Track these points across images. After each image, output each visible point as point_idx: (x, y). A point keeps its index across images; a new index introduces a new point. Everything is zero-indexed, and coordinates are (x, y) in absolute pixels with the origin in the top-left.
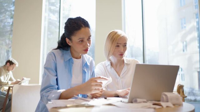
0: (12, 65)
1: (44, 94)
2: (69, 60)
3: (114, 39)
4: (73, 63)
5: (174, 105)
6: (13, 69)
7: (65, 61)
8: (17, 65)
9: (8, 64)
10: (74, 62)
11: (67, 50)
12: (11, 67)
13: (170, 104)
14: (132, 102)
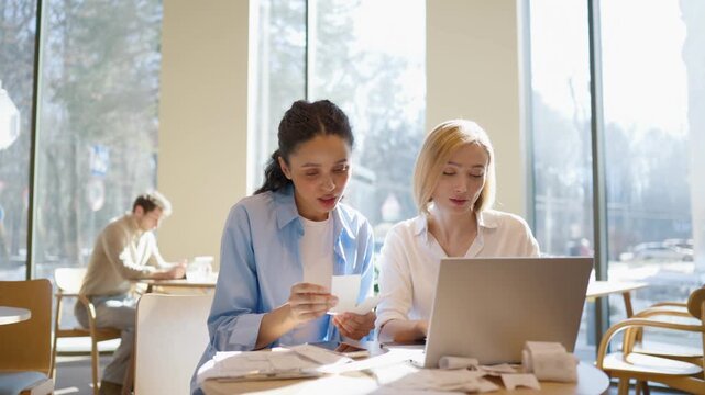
0: (150, 214)
1: (221, 328)
2: (292, 223)
3: (442, 149)
4: (303, 234)
5: (540, 381)
6: (156, 225)
7: (280, 227)
8: (168, 211)
9: (140, 209)
10: (305, 229)
11: (286, 194)
12: (148, 221)
13: (530, 381)
14: (437, 367)
